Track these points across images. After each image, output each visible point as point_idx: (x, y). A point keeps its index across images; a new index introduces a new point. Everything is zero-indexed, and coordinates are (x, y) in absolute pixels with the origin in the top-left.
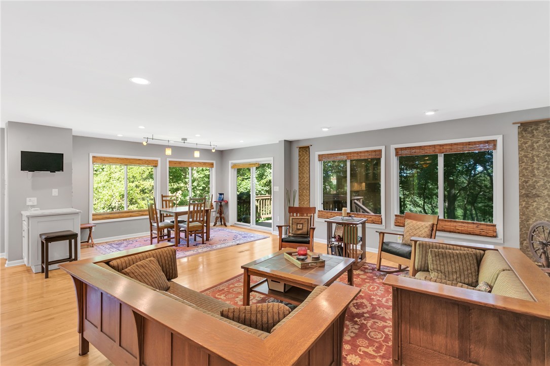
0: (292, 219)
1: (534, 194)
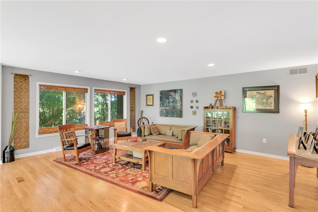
0: (65, 134)
1: (132, 110)
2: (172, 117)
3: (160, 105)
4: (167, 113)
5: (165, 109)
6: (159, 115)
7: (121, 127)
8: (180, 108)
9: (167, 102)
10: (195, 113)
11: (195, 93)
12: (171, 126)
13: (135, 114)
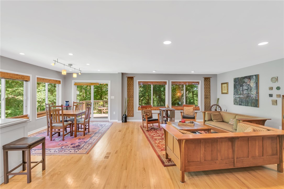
0: (144, 111)
1: (207, 97)
2: (246, 106)
3: (234, 93)
4: (241, 101)
5: (238, 98)
6: (233, 103)
7: (189, 111)
8: (255, 97)
9: (241, 90)
10: (275, 103)
11: (275, 78)
12: (235, 115)
13: (210, 101)
